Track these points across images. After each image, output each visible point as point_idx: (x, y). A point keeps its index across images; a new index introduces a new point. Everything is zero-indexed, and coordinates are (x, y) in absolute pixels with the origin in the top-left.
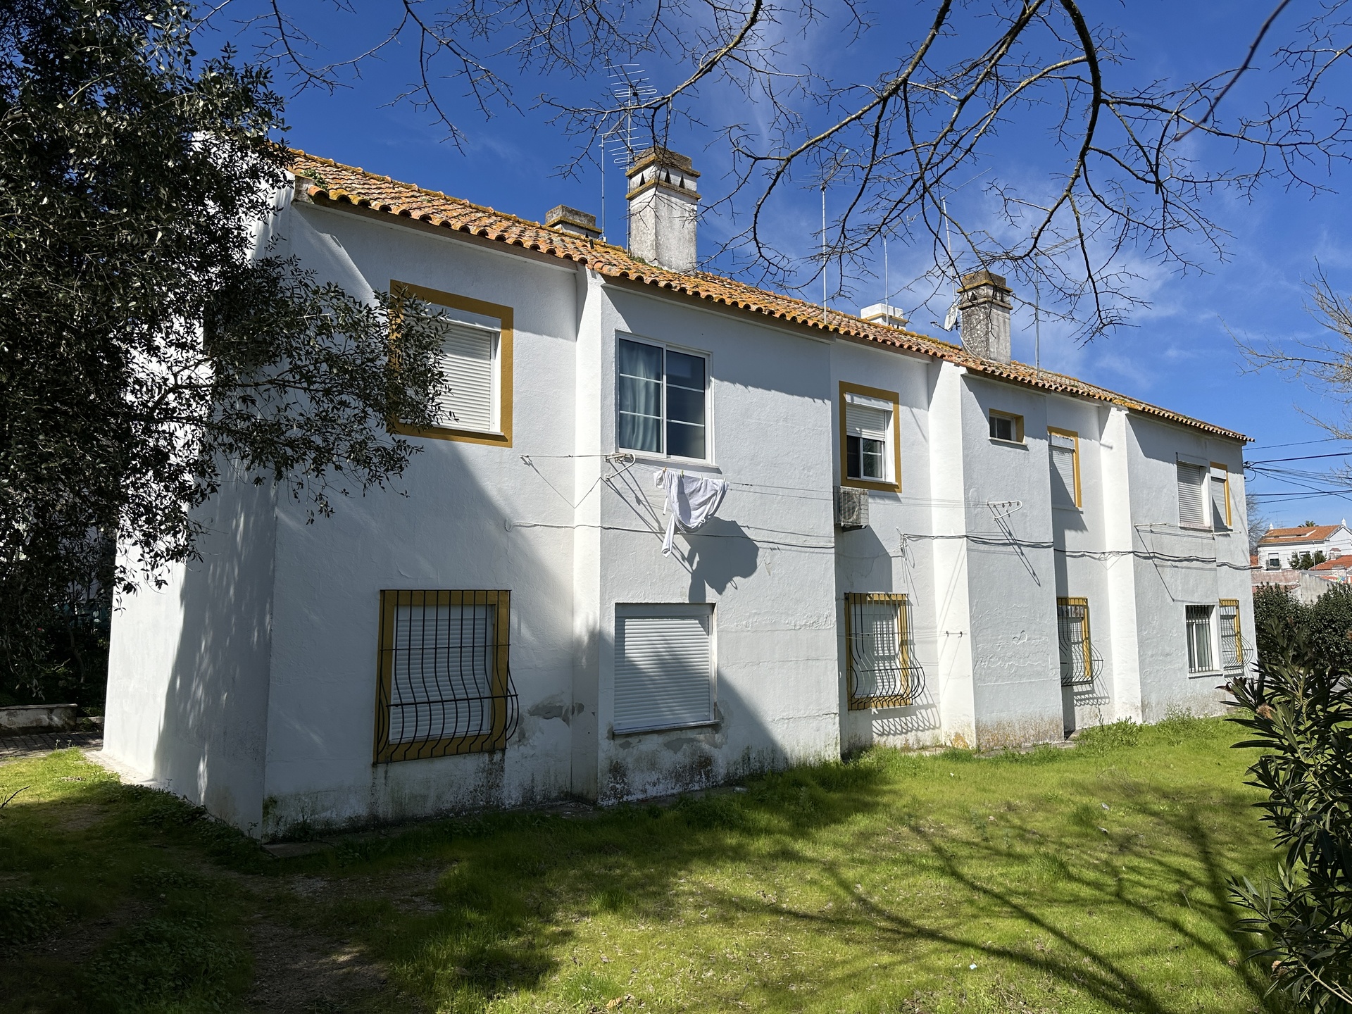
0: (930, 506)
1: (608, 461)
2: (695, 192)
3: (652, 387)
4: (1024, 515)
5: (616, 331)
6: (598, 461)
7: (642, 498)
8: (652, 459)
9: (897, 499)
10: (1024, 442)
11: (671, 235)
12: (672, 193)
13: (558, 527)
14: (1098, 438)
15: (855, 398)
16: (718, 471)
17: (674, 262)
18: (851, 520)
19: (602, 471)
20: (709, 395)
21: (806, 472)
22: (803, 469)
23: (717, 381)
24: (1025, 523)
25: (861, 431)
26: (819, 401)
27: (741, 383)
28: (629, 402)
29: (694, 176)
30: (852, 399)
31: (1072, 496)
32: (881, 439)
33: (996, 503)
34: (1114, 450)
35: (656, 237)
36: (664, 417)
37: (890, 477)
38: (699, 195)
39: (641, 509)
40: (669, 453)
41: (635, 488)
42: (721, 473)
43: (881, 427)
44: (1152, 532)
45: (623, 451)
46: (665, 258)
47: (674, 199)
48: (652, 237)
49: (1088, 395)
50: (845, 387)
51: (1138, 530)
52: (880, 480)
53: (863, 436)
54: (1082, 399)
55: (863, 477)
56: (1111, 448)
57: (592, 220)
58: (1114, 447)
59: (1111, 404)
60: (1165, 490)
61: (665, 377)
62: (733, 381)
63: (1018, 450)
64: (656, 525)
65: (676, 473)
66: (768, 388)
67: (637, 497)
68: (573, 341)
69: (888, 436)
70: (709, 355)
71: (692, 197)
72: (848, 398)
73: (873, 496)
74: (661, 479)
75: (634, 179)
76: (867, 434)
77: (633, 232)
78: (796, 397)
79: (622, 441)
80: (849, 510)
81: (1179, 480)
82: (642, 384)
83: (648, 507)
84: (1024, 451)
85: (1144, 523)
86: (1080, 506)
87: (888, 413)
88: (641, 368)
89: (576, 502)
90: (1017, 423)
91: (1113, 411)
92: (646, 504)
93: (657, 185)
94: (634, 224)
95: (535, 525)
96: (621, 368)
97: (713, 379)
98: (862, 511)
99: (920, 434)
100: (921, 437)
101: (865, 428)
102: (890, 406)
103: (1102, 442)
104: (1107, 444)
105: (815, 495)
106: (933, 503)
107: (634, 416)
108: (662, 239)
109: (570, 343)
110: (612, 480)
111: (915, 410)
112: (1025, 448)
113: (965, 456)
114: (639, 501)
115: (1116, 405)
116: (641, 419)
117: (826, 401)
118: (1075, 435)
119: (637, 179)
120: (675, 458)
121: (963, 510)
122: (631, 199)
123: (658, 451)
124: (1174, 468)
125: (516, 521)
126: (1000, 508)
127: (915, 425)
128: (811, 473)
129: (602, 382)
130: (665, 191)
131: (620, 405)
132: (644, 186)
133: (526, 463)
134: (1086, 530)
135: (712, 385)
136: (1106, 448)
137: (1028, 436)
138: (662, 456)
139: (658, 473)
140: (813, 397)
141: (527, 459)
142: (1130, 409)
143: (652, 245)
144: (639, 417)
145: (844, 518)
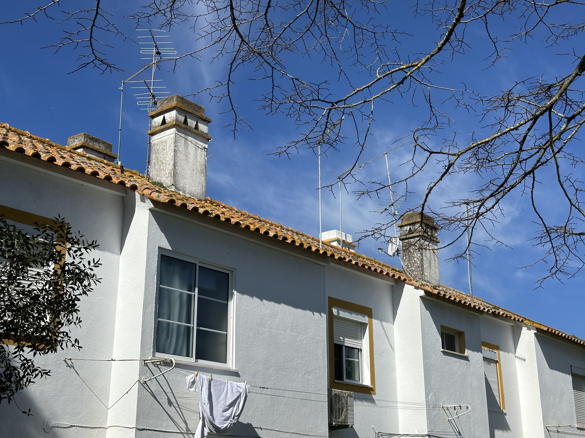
0: (397, 408)
1: (146, 365)
2: (206, 134)
3: (185, 298)
4: (469, 417)
5: (159, 248)
6: (137, 365)
7: (173, 400)
8: (183, 363)
9: (372, 401)
10: (466, 354)
11: (186, 166)
12: (189, 133)
13: (92, 428)
14: (514, 352)
15: (341, 312)
16: (236, 374)
17: (188, 188)
18: (340, 420)
19: (140, 375)
20: (232, 305)
21: (306, 376)
22: (305, 374)
23: (239, 294)
24: (470, 424)
25: (344, 339)
26: (317, 314)
27: (258, 297)
28: (165, 310)
29: (206, 121)
30: (338, 313)
31: (498, 399)
32: (359, 347)
33: (449, 406)
34: (527, 362)
35: (175, 167)
36: (194, 325)
37: (367, 382)
38: (210, 135)
39: (171, 410)
40: (197, 358)
41: (168, 390)
42: (239, 376)
43: (358, 336)
44: (558, 432)
45: (160, 356)
46: (181, 184)
47: (190, 138)
48: (171, 167)
49: (507, 316)
50: (334, 302)
51: (548, 430)
52: (358, 383)
53: (346, 344)
54: (501, 319)
55: (346, 381)
56: (524, 360)
57: (109, 147)
58: (527, 360)
59: (522, 324)
60: (565, 396)
61: (197, 289)
62: (251, 295)
63: (462, 361)
64: (183, 426)
65: (206, 377)
66: (278, 302)
67: (169, 399)
68: (117, 254)
69: (364, 344)
70: (232, 271)
71: (205, 138)
72: (335, 311)
73: (355, 398)
74: (194, 382)
75: (156, 119)
76: (349, 342)
77: (153, 161)
78: (300, 310)
79: (159, 347)
80: (339, 410)
81: (574, 388)
82: (177, 295)
83: (178, 409)
84: (466, 362)
85: (553, 424)
86: (504, 408)
87: (364, 325)
88: (177, 280)
89: (110, 403)
90: (459, 338)
91: (524, 330)
92: (176, 405)
93: (175, 125)
94: (154, 155)
95: (72, 426)
96: (161, 279)
97: (235, 292)
98: (349, 412)
99: (388, 344)
100: (389, 347)
101: (347, 338)
102: (365, 319)
103: (517, 354)
104: (521, 357)
105: (313, 397)
106: (399, 405)
107: (169, 323)
108: (179, 169)
109: (115, 256)
110: (148, 383)
111: (384, 323)
112: (466, 358)
113: (425, 365)
114: (170, 403)
115: (526, 325)
116: (175, 326)
117: (322, 314)
118: (497, 348)
119: (159, 119)
120: (202, 363)
121: (425, 412)
122: (153, 134)
123: (188, 355)
124: (569, 378)
125: (53, 423)
126: (452, 411)
127: (384, 336)
128: (310, 377)
129: (145, 292)
130: (183, 131)
131: (158, 314)
132: (165, 126)
133: (68, 366)
134: (509, 429)
135: (235, 297)
136: (520, 361)
137: (469, 349)
138: (191, 360)
139: (191, 376)
140: (313, 310)
141: (69, 362)
142: (538, 329)
143: (170, 173)
144: (173, 324)
145: (336, 418)
